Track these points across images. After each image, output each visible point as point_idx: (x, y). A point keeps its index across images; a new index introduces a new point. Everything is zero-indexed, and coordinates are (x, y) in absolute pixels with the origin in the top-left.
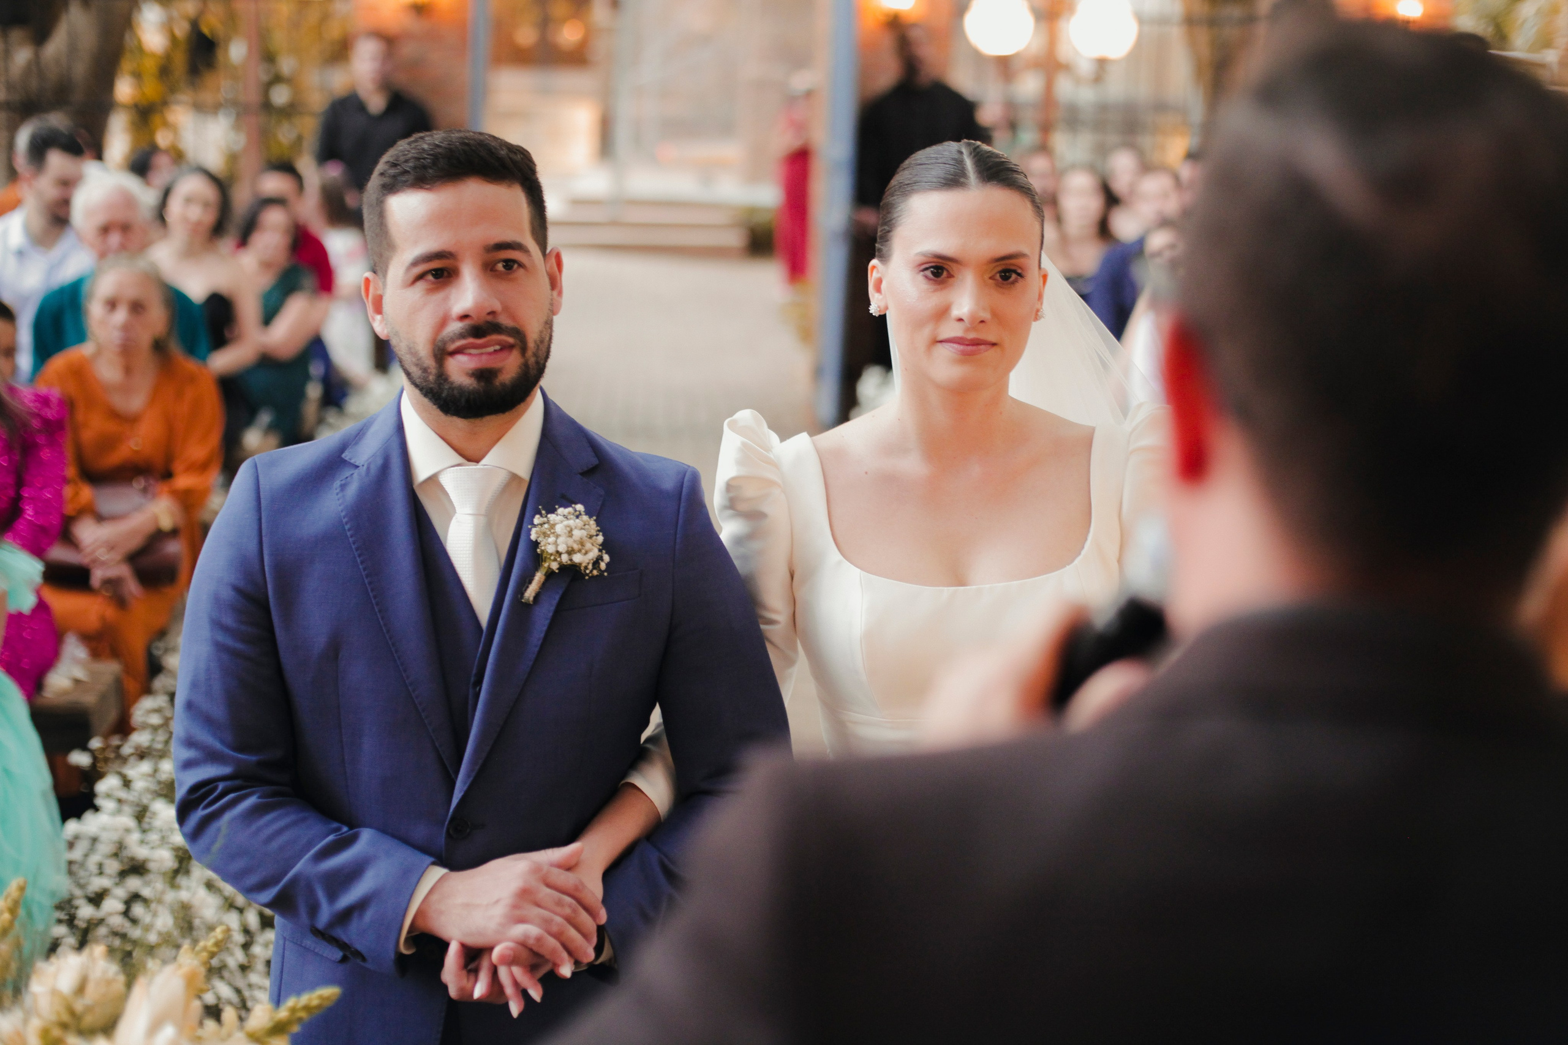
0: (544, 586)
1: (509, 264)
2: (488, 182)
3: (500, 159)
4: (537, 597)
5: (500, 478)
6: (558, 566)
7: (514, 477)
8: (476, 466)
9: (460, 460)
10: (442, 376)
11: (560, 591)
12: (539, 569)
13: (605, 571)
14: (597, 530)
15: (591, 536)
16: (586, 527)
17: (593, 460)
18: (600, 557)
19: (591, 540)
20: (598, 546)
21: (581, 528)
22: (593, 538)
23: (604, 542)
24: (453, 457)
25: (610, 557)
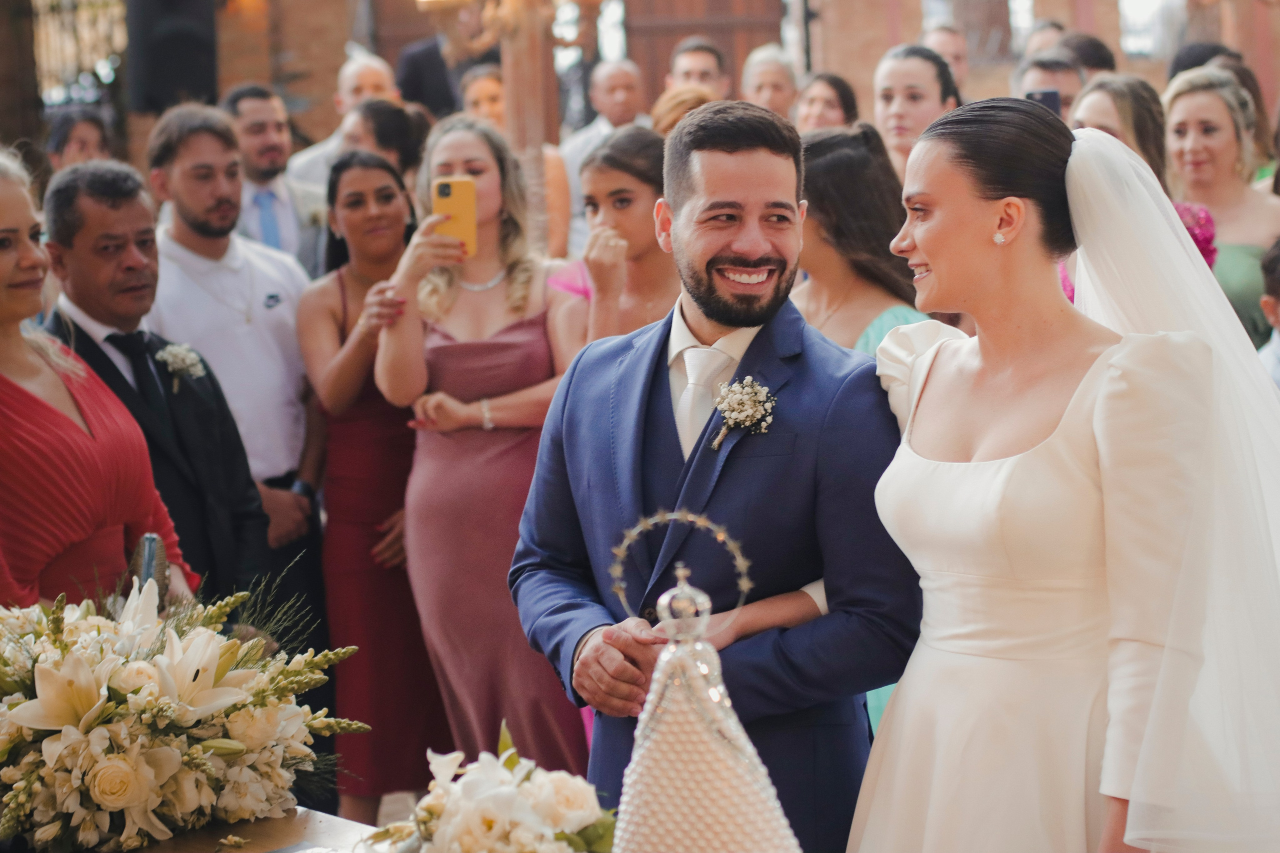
0: (726, 436)
1: (783, 219)
2: (773, 153)
3: (782, 137)
4: (720, 445)
5: (721, 359)
6: (733, 423)
7: (732, 359)
8: (707, 348)
9: (696, 342)
10: (711, 289)
11: (735, 442)
12: (724, 424)
13: (766, 429)
14: (768, 398)
15: (760, 402)
16: (758, 394)
17: (797, 350)
18: (763, 418)
19: (757, 405)
20: (765, 410)
21: (748, 394)
22: (762, 403)
23: (773, 408)
24: (691, 340)
25: (773, 418)
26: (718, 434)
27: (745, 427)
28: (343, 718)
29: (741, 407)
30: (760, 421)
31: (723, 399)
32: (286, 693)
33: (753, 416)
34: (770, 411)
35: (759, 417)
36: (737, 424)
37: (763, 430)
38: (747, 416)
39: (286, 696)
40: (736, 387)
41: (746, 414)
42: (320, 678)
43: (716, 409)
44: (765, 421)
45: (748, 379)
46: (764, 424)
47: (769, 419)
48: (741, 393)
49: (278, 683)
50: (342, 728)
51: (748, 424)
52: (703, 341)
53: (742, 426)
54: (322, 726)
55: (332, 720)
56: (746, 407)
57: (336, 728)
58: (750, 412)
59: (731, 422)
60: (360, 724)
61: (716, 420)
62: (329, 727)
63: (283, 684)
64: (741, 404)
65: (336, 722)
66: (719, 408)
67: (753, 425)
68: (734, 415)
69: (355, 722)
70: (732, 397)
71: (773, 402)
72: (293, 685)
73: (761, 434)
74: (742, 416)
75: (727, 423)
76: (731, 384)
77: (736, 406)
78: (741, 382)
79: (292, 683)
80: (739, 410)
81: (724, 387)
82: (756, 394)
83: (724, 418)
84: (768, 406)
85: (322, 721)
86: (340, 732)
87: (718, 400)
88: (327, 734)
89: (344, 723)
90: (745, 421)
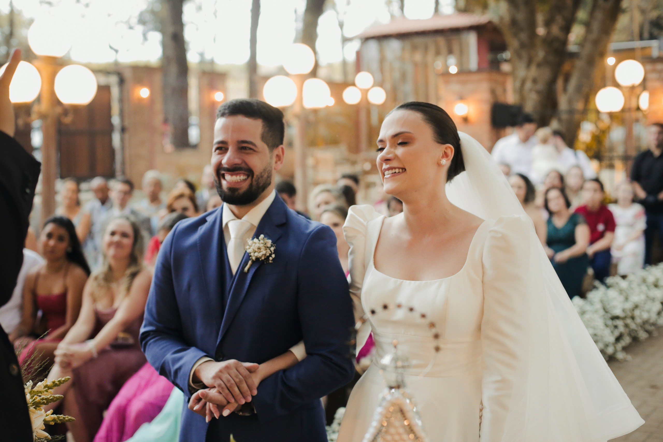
1: (246, 148)
11: (256, 268)
12: (250, 259)
13: (271, 261)
14: (272, 245)
15: (268, 247)
16: (267, 244)
17: (284, 221)
18: (270, 255)
19: (267, 249)
20: (271, 251)
21: (262, 243)
22: (269, 248)
23: (274, 250)
24: (233, 217)
25: (275, 255)
26: (247, 264)
27: (262, 260)
28: (60, 414)
29: (259, 250)
30: (268, 257)
31: (250, 246)
32: (40, 405)
33: (265, 255)
34: (273, 252)
35: (268, 255)
36: (257, 259)
37: (270, 262)
38: (263, 255)
39: (39, 407)
40: (256, 240)
41: (261, 254)
42: (59, 397)
43: (246, 251)
44: (271, 257)
45: (262, 236)
46: (271, 258)
47: (273, 256)
48: (259, 243)
49: (34, 399)
50: (60, 420)
51: (263, 258)
52: (238, 217)
53: (260, 260)
54: (51, 420)
55: (55, 416)
56: (262, 250)
57: (57, 420)
58: (264, 252)
59: (254, 258)
60: (70, 417)
61: (247, 257)
62: (54, 420)
63: (38, 400)
64: (259, 248)
65: (58, 417)
66: (248, 251)
67: (265, 259)
68: (256, 254)
69: (67, 416)
70: (254, 246)
71: (274, 247)
72: (44, 401)
73: (269, 263)
74: (260, 255)
75: (252, 259)
76: (253, 239)
77: (256, 250)
78: (258, 238)
79: (43, 399)
80: (259, 252)
81: (250, 241)
82: (266, 244)
83: (251, 256)
84: (272, 249)
85: (51, 417)
86: (59, 422)
87: (248, 247)
88: (53, 423)
89: (61, 417)
90: (261, 257)
